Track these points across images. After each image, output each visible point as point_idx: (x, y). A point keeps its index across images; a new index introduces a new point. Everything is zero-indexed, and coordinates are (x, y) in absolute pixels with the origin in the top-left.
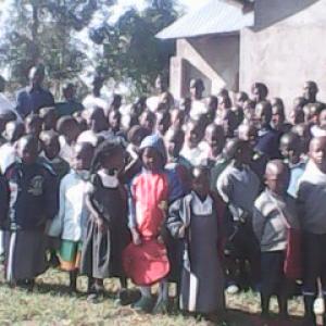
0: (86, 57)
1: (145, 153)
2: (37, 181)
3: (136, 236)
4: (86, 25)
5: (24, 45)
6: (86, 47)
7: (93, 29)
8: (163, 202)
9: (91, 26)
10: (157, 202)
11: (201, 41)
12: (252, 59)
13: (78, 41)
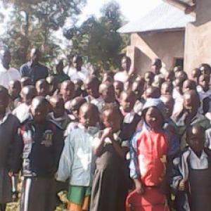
0: (60, 48)
1: (149, 112)
2: (48, 134)
3: (138, 185)
4: (62, 26)
5: (20, 38)
6: (60, 41)
7: (65, 29)
8: (165, 157)
9: (64, 27)
10: (160, 156)
11: (149, 35)
12: (193, 46)
13: (54, 38)
